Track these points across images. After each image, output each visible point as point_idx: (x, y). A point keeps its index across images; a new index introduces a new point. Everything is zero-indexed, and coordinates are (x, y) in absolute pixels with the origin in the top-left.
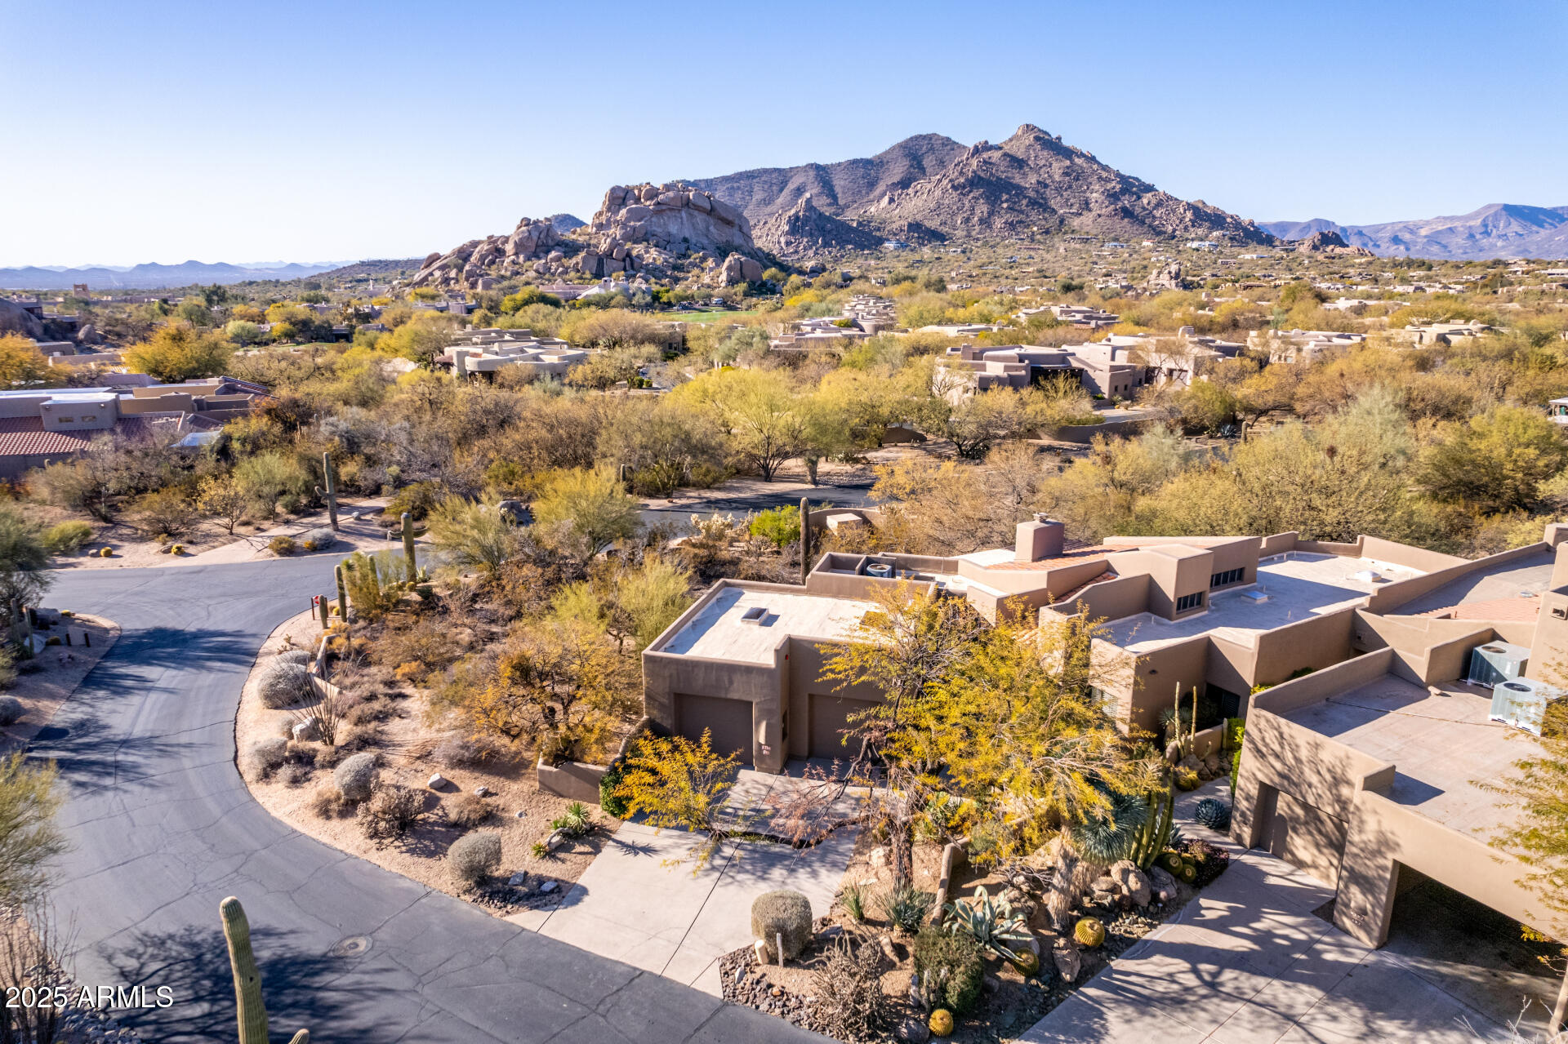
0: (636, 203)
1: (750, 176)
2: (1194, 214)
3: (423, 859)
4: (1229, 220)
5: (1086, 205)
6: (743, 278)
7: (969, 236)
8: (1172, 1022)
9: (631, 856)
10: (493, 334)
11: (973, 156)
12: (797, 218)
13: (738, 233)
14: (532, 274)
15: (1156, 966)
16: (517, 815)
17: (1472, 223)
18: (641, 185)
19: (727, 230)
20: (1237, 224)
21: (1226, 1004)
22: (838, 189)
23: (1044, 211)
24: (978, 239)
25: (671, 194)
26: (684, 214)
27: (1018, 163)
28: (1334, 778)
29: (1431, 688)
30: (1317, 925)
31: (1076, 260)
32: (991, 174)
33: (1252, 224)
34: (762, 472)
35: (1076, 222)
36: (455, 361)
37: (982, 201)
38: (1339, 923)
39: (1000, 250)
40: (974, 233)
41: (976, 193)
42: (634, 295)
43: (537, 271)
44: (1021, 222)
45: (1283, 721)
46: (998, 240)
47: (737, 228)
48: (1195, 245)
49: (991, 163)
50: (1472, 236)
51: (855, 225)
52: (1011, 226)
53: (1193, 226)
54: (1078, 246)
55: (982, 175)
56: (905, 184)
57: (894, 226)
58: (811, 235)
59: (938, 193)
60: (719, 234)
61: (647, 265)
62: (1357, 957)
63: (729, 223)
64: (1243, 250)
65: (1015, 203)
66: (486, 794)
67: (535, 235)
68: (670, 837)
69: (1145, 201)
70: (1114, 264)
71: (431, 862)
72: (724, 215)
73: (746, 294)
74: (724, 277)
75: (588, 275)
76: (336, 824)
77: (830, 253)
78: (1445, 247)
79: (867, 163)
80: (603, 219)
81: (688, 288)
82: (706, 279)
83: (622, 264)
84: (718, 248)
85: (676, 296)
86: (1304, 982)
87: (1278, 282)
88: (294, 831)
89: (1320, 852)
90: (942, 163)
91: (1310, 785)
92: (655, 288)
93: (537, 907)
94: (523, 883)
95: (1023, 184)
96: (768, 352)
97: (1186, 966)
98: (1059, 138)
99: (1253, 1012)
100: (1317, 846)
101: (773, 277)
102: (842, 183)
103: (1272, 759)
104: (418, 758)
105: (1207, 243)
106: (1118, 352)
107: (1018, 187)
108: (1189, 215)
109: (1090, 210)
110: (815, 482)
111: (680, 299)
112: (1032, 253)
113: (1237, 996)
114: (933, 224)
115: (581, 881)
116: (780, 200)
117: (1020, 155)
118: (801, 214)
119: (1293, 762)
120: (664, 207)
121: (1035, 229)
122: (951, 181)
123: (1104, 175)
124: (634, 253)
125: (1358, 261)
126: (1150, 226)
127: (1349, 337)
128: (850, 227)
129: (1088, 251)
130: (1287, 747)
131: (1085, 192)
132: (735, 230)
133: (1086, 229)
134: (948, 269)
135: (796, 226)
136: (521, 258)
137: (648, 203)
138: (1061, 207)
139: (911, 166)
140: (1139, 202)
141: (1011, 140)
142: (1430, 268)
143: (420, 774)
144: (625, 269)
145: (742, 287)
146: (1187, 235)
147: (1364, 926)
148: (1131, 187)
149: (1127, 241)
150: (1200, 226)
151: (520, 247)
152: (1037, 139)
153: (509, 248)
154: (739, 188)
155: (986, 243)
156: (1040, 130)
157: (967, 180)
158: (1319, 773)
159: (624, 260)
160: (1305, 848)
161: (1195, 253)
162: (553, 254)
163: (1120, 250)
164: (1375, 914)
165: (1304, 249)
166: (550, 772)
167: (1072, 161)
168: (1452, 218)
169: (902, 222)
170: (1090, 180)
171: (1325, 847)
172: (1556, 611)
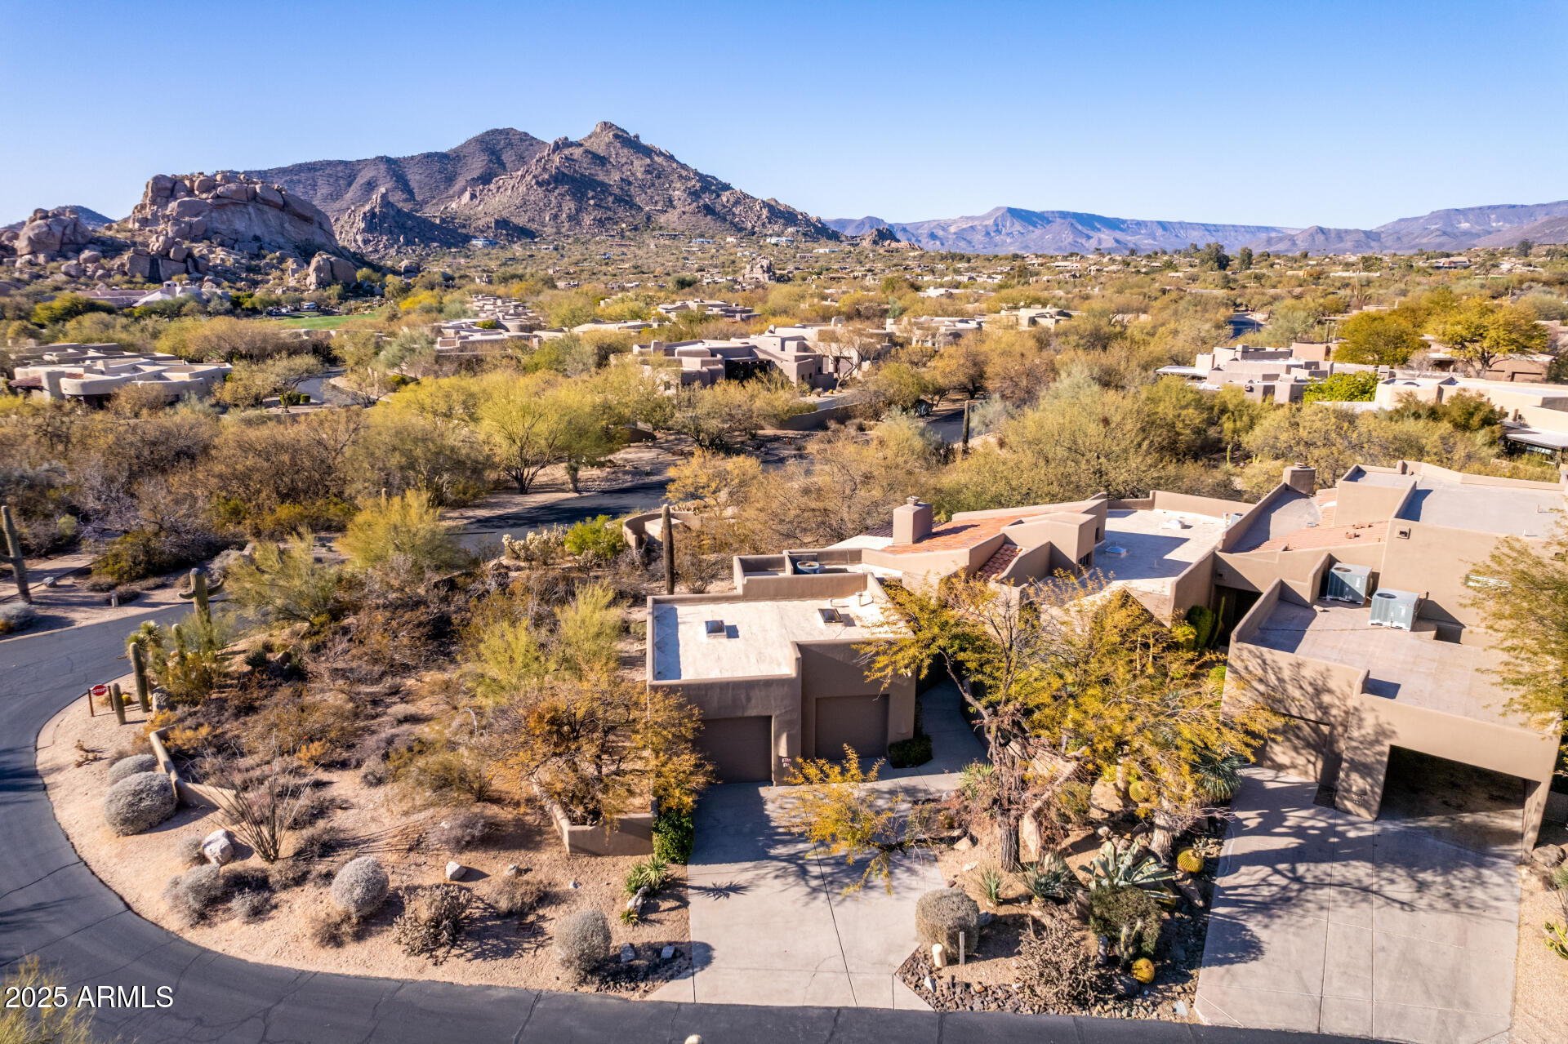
0: (188, 195)
1: (312, 168)
2: (769, 211)
3: (501, 961)
4: (800, 217)
5: (670, 203)
6: (334, 279)
7: (558, 233)
8: (1295, 918)
9: (723, 899)
10: (70, 351)
11: (554, 152)
12: (373, 215)
13: (319, 231)
14: (60, 277)
15: (1247, 876)
16: (571, 886)
17: (987, 222)
18: (192, 175)
19: (305, 228)
20: (807, 221)
21: (1318, 892)
22: (413, 184)
23: (631, 208)
24: (568, 236)
25: (233, 186)
26: (251, 209)
27: (600, 160)
28: (1316, 689)
29: (1315, 607)
30: (1325, 812)
31: (668, 256)
32: (575, 171)
33: (819, 220)
34: (516, 485)
35: (662, 219)
36: (45, 383)
37: (568, 198)
38: (1341, 806)
39: (592, 247)
40: (563, 230)
41: (562, 189)
42: (209, 301)
43: (67, 274)
44: (609, 219)
45: (1264, 650)
46: (589, 236)
47: (317, 225)
48: (774, 240)
49: (573, 160)
50: (988, 234)
51: (438, 221)
52: (600, 223)
53: (770, 223)
54: (667, 242)
55: (566, 171)
56: (485, 179)
57: (481, 223)
58: (391, 232)
59: (522, 189)
60: (297, 232)
61: (215, 266)
62: (1370, 830)
63: (307, 220)
64: (816, 245)
65: (601, 200)
66: (520, 872)
67: (58, 230)
68: (746, 870)
69: (724, 199)
70: (704, 259)
71: (512, 962)
72: (300, 210)
73: (343, 298)
74: (312, 279)
75: (139, 278)
76: (352, 949)
77: (414, 251)
78: (970, 242)
79: (442, 157)
80: (148, 212)
81: (270, 292)
82: (291, 282)
83: (183, 266)
84: (297, 247)
85: (262, 301)
86: (1353, 859)
87: (856, 274)
88: (303, 973)
89: (1298, 753)
90: (522, 159)
91: (1293, 700)
92: (232, 293)
93: (672, 977)
94: (637, 956)
95: (607, 181)
96: (440, 358)
97: (1267, 870)
98: (637, 137)
99: (1340, 893)
100: (1296, 749)
101: (368, 278)
102: (418, 177)
103: (1256, 684)
104: (410, 850)
105: (784, 239)
106: (787, 343)
107: (602, 184)
108: (765, 212)
109: (674, 208)
110: (576, 490)
111: (266, 303)
112: (625, 250)
113: (1319, 884)
114: (521, 220)
115: (695, 936)
116: (349, 195)
117: (601, 152)
118: (377, 210)
119: (1276, 683)
120: (226, 201)
121: (624, 225)
122: (534, 177)
123: (684, 173)
124: (196, 252)
125: (912, 254)
126: (731, 223)
127: (967, 322)
128: (433, 224)
129: (677, 248)
130: (1270, 671)
131: (667, 190)
132: (315, 228)
133: (674, 226)
134: (544, 266)
135: (373, 223)
136: (41, 258)
137: (204, 196)
138: (647, 204)
139: (491, 161)
140: (718, 200)
141: (590, 137)
142: (969, 261)
143: (424, 868)
144: (187, 271)
145: (335, 290)
146: (765, 231)
147: (1365, 805)
148: (708, 186)
149: (713, 238)
150: (776, 223)
151: (36, 245)
152: (616, 136)
153: (21, 245)
154: (299, 181)
155: (577, 240)
156: (617, 128)
157: (551, 176)
158: (1301, 687)
159: (185, 261)
160: (1284, 753)
161: (775, 248)
162: (86, 254)
163: (707, 246)
164: (1373, 792)
165: (866, 244)
166: (584, 832)
167: (652, 159)
168: (972, 218)
169: (488, 219)
170: (671, 178)
171: (1303, 748)
172: (1401, 533)
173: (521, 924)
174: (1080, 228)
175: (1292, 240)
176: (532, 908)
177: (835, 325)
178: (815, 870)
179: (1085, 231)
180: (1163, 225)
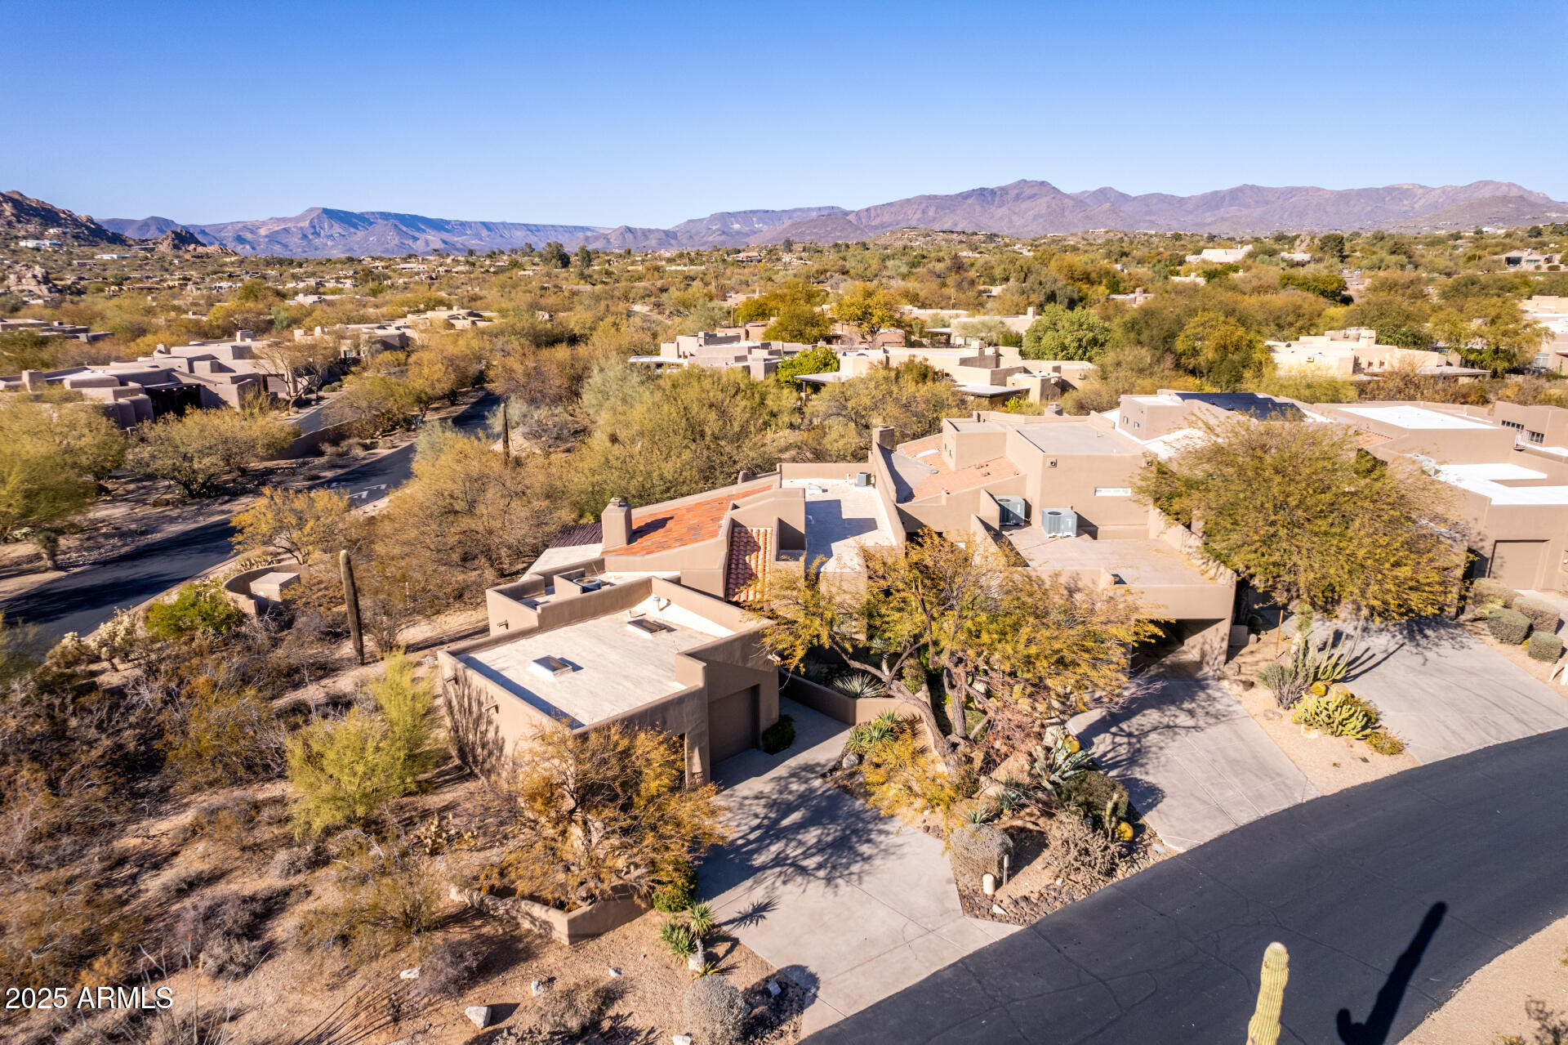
2: (14, 207)
4: (63, 216)
8: (1154, 761)
9: (763, 922)
16: (613, 974)
17: (302, 224)
21: (1148, 739)
33: (91, 220)
48: (31, 244)
50: (305, 236)
66: (547, 984)
78: (285, 246)
87: (169, 283)
93: (801, 1007)
99: (1159, 734)
105: (47, 242)
108: (8, 208)
113: (1144, 733)
115: (777, 964)
125: (228, 260)
150: (28, 222)
161: (38, 254)
165: (164, 248)
166: (583, 915)
168: (284, 220)
172: (1052, 463)
173: (602, 1035)
174: (404, 229)
175: (606, 238)
176: (600, 1012)
177: (242, 340)
178: (811, 863)
179: (410, 233)
180: (487, 226)
